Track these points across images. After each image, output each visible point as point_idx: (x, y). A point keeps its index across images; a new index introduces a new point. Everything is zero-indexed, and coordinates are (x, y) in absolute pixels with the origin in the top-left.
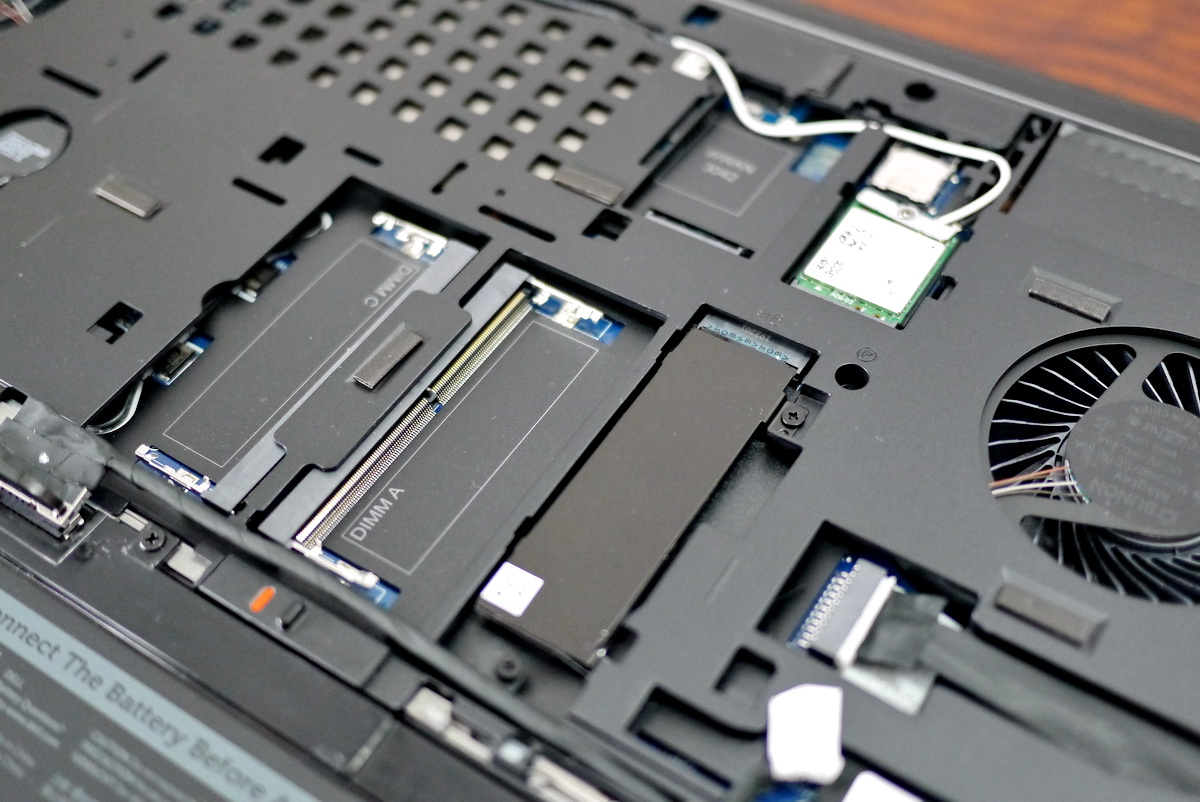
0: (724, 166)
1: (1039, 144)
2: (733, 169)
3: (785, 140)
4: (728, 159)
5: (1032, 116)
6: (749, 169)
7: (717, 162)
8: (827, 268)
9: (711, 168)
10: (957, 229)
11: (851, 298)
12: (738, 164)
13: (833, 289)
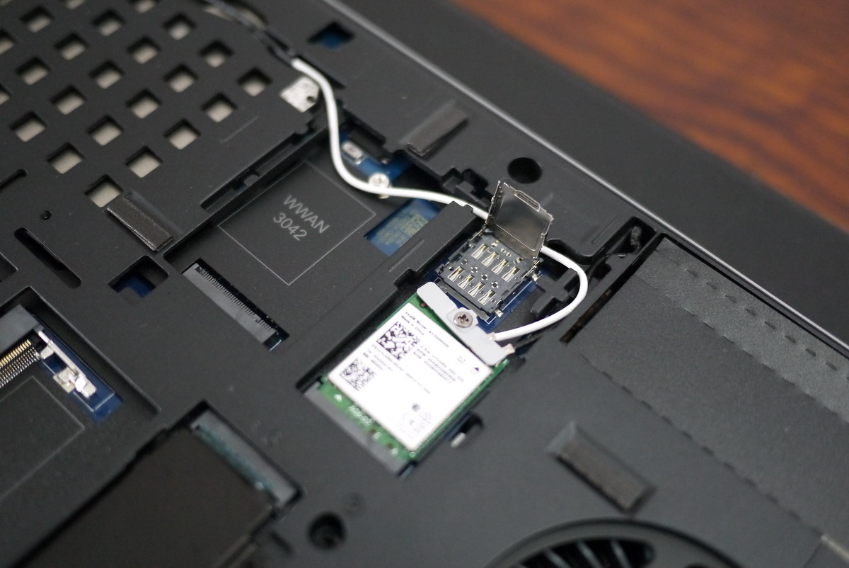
0: (297, 220)
1: (631, 258)
2: (306, 225)
3: (374, 197)
4: (304, 212)
5: (635, 222)
6: (322, 228)
7: (290, 214)
8: (353, 377)
9: (282, 220)
10: (510, 349)
11: (369, 417)
12: (313, 219)
13: (352, 403)
